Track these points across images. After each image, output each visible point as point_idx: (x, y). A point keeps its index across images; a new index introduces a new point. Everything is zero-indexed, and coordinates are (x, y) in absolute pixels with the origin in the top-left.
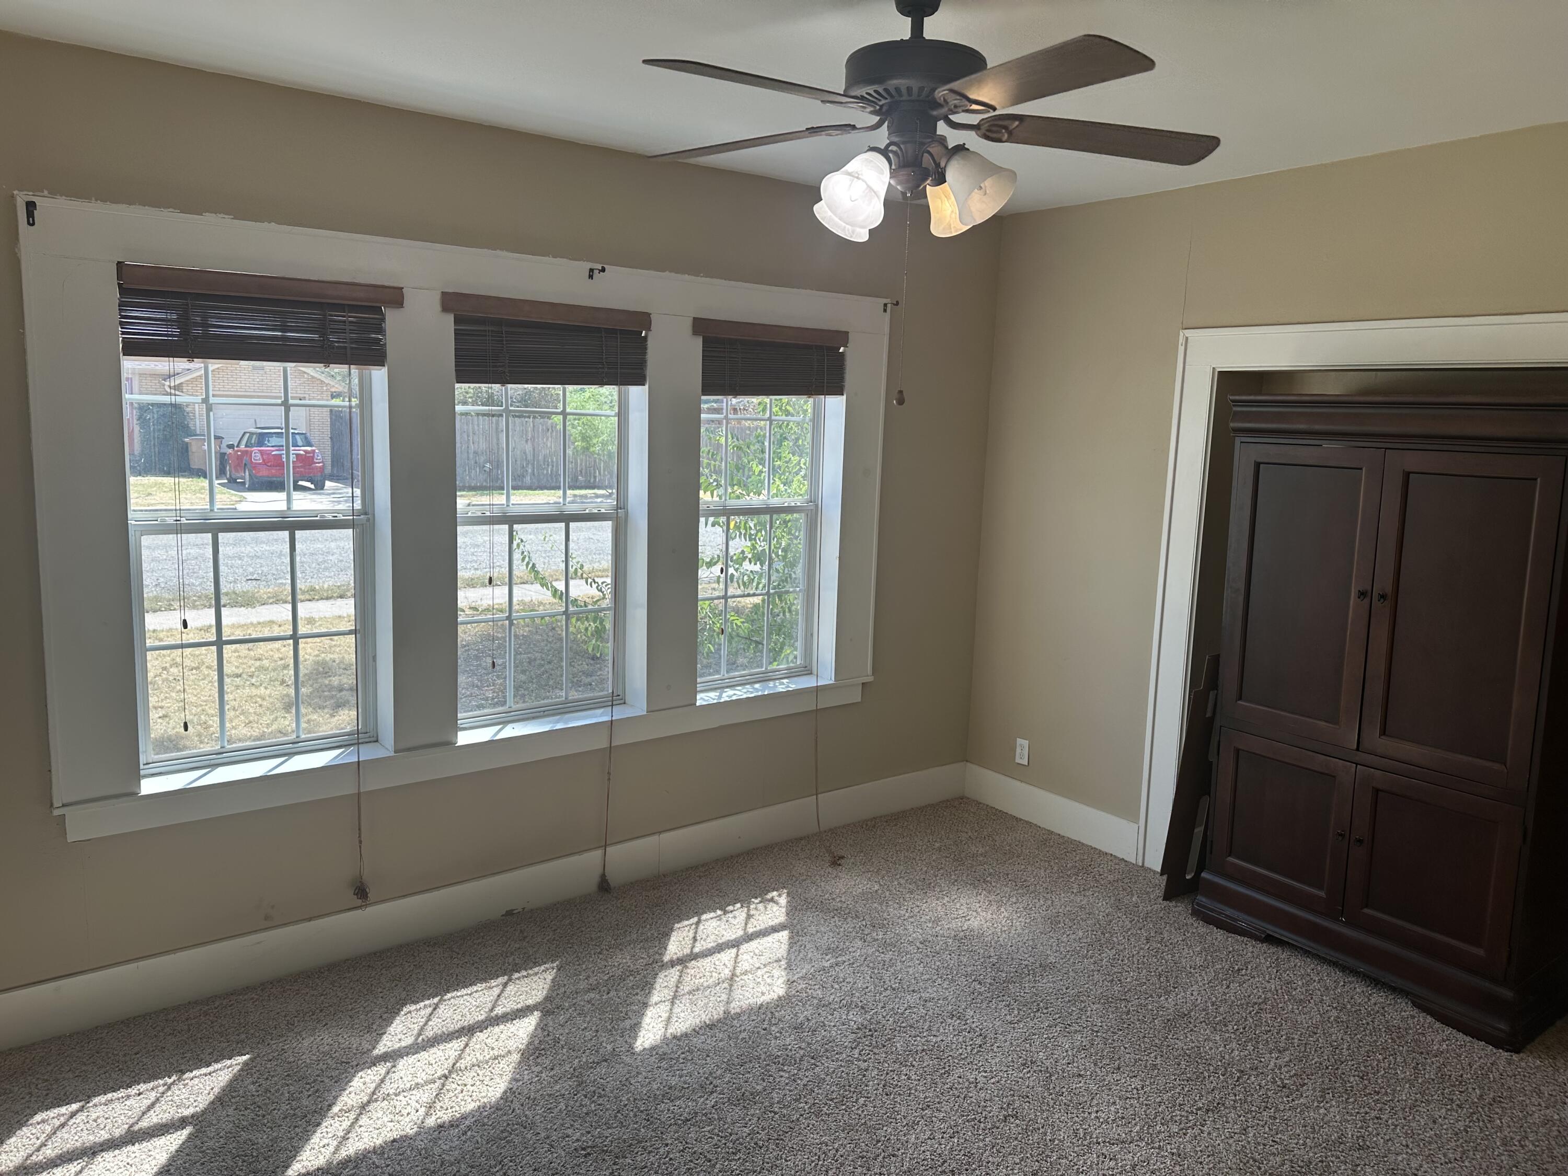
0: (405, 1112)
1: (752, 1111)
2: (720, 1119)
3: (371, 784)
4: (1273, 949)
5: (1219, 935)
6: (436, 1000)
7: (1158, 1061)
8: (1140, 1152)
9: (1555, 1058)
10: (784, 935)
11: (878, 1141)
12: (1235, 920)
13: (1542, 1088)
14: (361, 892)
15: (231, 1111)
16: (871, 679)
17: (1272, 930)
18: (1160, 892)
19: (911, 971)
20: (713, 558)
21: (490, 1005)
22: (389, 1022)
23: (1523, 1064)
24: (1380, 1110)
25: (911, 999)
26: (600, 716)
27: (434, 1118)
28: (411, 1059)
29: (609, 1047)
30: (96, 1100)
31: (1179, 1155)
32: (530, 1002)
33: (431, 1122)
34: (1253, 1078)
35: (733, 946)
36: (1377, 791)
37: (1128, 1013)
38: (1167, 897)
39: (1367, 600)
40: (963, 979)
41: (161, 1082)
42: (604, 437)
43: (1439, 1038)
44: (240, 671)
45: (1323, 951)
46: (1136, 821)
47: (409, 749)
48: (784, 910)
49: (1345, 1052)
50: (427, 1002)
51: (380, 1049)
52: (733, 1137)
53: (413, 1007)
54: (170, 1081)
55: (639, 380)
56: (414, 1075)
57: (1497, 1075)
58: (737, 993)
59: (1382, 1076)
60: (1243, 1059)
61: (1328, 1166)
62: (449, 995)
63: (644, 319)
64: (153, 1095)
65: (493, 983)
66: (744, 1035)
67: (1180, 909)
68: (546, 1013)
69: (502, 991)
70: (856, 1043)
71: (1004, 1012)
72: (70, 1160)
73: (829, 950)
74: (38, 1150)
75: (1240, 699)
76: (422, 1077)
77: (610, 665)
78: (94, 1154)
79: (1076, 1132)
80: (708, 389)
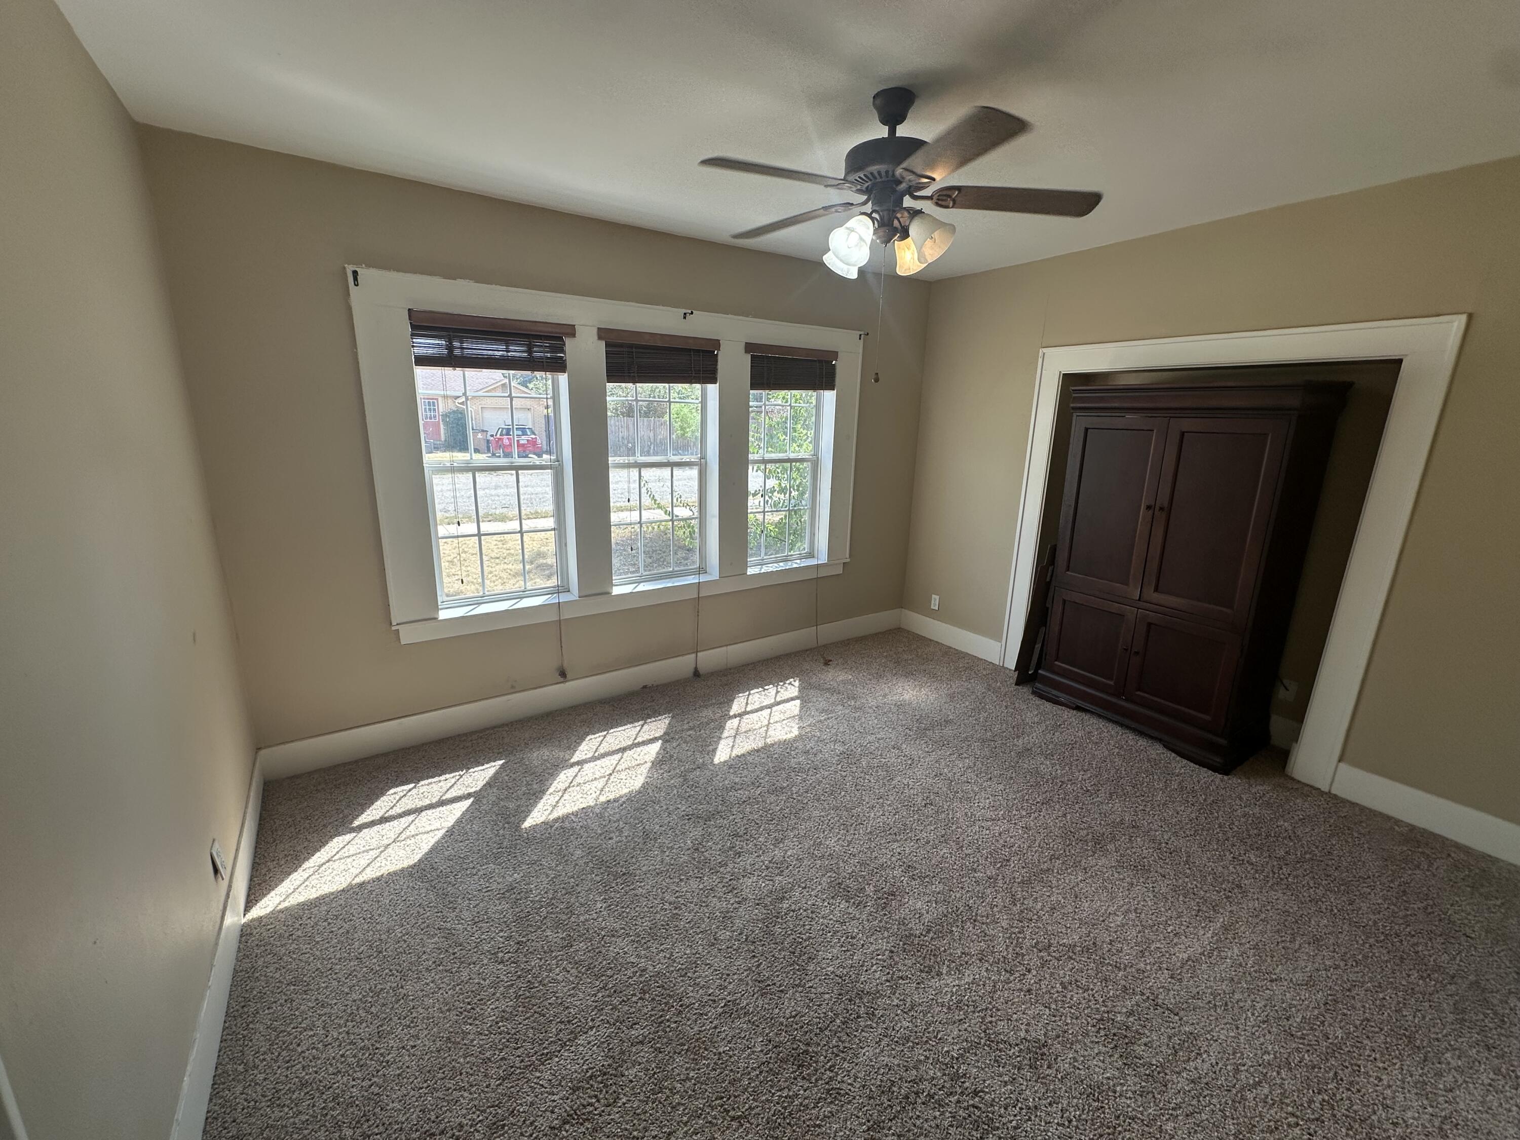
0: (589, 793)
1: (781, 798)
2: (763, 801)
3: (566, 615)
4: (1079, 714)
5: (1048, 706)
6: (605, 733)
7: (1014, 775)
8: (1004, 826)
9: (1249, 779)
10: (798, 702)
11: (853, 816)
12: (1058, 697)
13: (1242, 796)
14: (563, 674)
15: (495, 790)
16: (848, 560)
17: (1080, 703)
18: (1013, 681)
19: (870, 723)
20: (756, 491)
21: (634, 736)
22: (579, 744)
23: (1230, 782)
24: (1145, 805)
25: (871, 738)
26: (692, 580)
27: (605, 796)
28: (592, 764)
29: (701, 761)
30: (422, 783)
31: (1026, 828)
32: (657, 735)
33: (603, 799)
34: (1069, 786)
35: (769, 708)
36: (1149, 624)
37: (996, 748)
38: (1018, 683)
39: (1151, 512)
40: (900, 727)
41: (457, 773)
42: (693, 428)
43: (1179, 765)
44: (498, 556)
45: (1109, 715)
46: (1000, 642)
47: (586, 596)
48: (797, 689)
49: (1124, 772)
50: (600, 734)
51: (575, 759)
52: (771, 812)
53: (593, 736)
54: (462, 773)
55: (713, 380)
56: (594, 773)
57: (1214, 787)
58: (770, 732)
59: (1146, 787)
60: (1063, 776)
61: (1114, 837)
62: (612, 731)
63: (716, 344)
64: (453, 781)
65: (636, 724)
66: (776, 756)
67: (1025, 691)
68: (666, 742)
69: (641, 728)
70: (840, 761)
71: (924, 746)
72: (409, 814)
73: (823, 711)
74: (392, 808)
75: (1068, 570)
76: (598, 775)
77: (698, 553)
78: (422, 811)
79: (966, 814)
80: (754, 386)
